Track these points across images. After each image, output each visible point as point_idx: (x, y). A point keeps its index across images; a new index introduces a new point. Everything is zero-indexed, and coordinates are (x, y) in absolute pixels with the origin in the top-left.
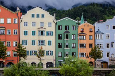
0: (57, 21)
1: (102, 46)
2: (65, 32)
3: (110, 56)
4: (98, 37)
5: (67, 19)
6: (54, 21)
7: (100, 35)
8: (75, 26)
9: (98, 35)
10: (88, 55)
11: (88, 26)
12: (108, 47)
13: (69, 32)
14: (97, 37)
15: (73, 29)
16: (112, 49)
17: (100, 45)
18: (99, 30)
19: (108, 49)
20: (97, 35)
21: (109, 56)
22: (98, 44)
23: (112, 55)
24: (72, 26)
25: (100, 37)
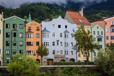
0: (5, 20)
1: (48, 44)
2: (13, 30)
3: (56, 54)
4: (45, 35)
5: (15, 17)
6: (2, 19)
7: (47, 33)
8: (23, 24)
9: (45, 33)
10: (35, 53)
11: (35, 25)
12: (53, 45)
13: (17, 31)
14: (43, 35)
15: (20, 28)
16: (58, 46)
17: (47, 43)
18: (45, 28)
19: (54, 47)
20: (43, 33)
21: (54, 54)
22: (45, 43)
23: (58, 53)
24: (20, 24)
25: (47, 35)
